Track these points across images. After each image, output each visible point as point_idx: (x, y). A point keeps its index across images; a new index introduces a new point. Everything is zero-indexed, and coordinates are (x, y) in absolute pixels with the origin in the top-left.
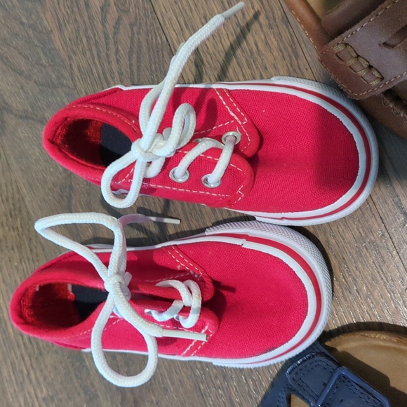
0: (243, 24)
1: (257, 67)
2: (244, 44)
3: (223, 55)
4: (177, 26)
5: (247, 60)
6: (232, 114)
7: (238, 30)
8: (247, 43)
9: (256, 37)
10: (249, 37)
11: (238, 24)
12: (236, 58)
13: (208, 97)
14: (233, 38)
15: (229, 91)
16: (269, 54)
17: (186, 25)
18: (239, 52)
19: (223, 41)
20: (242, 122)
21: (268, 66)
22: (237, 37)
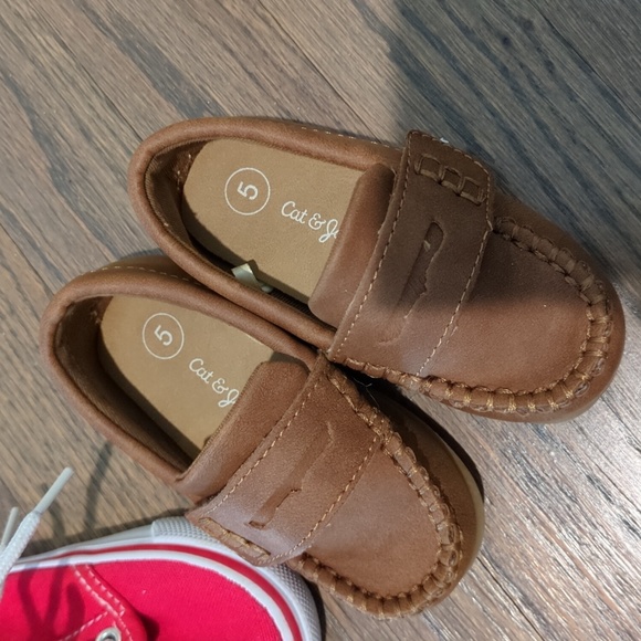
0: (100, 447)
1: (134, 503)
2: (109, 473)
3: (84, 493)
4: (11, 462)
5: (119, 496)
6: (103, 602)
7: (96, 456)
8: (112, 470)
9: (122, 461)
10: (112, 462)
11: (94, 448)
12: (103, 493)
13: (66, 583)
14: (91, 468)
15: (92, 567)
16: (146, 482)
17: (24, 458)
18: (104, 485)
19: (80, 474)
20: (119, 612)
21: (147, 498)
22: (97, 465)
